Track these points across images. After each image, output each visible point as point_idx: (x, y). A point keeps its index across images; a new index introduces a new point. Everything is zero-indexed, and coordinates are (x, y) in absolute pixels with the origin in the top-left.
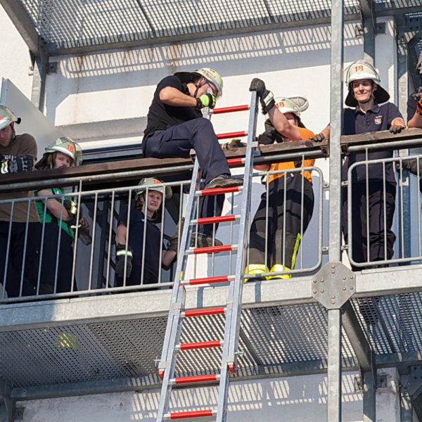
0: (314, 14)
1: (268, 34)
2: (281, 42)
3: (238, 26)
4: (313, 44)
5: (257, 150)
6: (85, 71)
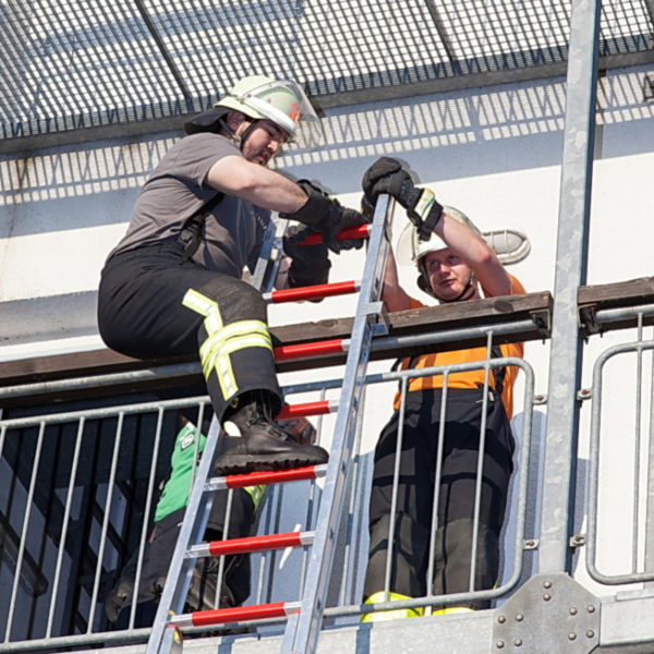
0: (551, 53)
1: (446, 99)
2: (473, 115)
3: (377, 84)
4: (545, 118)
5: (382, 322)
6: (30, 190)
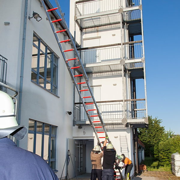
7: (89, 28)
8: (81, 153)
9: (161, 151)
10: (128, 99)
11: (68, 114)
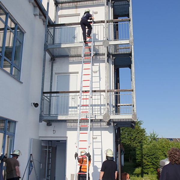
6: (62, 6)
7: (66, 3)
8: (49, 158)
9: (145, 156)
10: (112, 89)
11: (34, 106)
